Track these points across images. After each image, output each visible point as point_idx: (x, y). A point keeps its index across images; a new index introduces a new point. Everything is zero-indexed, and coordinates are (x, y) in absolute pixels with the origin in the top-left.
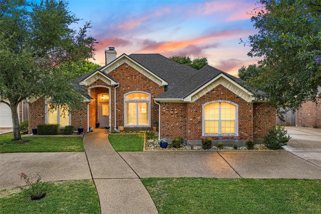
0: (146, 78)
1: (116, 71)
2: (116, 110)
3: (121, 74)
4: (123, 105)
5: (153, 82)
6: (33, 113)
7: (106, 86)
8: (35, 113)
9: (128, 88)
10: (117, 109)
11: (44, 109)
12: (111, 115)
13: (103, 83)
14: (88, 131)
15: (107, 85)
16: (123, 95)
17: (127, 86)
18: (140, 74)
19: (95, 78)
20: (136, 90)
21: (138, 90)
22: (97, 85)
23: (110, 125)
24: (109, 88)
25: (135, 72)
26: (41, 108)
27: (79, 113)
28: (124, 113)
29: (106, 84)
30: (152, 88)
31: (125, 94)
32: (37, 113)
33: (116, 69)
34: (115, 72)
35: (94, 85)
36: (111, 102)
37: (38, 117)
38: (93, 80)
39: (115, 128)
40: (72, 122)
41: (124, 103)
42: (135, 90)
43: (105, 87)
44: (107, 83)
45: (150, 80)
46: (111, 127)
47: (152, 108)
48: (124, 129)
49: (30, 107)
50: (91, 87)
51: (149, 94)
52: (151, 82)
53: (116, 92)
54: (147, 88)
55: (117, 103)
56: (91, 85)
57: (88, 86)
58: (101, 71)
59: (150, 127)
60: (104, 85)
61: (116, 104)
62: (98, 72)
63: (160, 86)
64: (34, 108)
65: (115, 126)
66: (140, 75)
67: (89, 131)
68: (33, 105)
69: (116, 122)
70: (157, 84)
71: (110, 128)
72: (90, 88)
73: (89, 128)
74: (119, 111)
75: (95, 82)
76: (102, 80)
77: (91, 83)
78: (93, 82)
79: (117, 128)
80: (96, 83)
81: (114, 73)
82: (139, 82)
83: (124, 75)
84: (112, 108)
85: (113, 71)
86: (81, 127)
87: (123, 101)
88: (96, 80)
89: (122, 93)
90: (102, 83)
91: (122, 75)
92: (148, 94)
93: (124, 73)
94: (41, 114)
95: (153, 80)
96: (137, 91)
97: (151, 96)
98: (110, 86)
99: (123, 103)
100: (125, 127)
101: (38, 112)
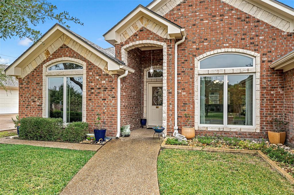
0: (249, 17)
1: (180, 10)
2: (178, 93)
3: (190, 15)
4: (193, 82)
5: (267, 24)
6: (25, 98)
7: (158, 40)
8: (28, 98)
9: (205, 44)
10: (180, 91)
11: (41, 90)
12: (168, 102)
13: (151, 34)
14: (118, 135)
15: (160, 39)
16: (194, 60)
17: (203, 40)
18: (232, 10)
19: (136, 27)
20: (224, 47)
21: (228, 47)
22: (140, 40)
23: (165, 124)
24: (162, 44)
25: (220, 7)
26: (37, 88)
27: (101, 97)
28: (195, 98)
29: (157, 36)
30: (263, 41)
31: (198, 58)
32: (30, 98)
33: (179, 5)
34: (175, 12)
35: (133, 41)
36: (166, 74)
37: (33, 105)
38: (131, 31)
39: (177, 131)
40: (87, 115)
41: (196, 76)
42: (220, 48)
43: (155, 42)
44: (160, 33)
45: (258, 21)
46: (166, 128)
47: (262, 88)
48: (196, 135)
49: (21, 86)
50: (127, 46)
51: (256, 54)
52: (262, 26)
53: (178, 54)
54: (252, 41)
55: (180, 78)
56: (127, 42)
57: (122, 45)
58: (150, 8)
59: (258, 131)
60: (153, 39)
61: (178, 80)
62: (140, 9)
63: (285, 34)
64: (25, 88)
65: (176, 127)
66: (233, 12)
67: (121, 136)
68: (25, 82)
69: (178, 117)
70: (277, 29)
71: (165, 132)
72: (125, 47)
73: (122, 129)
74: (185, 93)
75: (135, 35)
76: (148, 28)
77: (128, 37)
78: (132, 34)
79: (180, 130)
80: (137, 35)
81: (174, 14)
82: (230, 28)
83: (196, 16)
84: (168, 86)
85: (173, 10)
86: (100, 127)
87: (193, 74)
88: (138, 29)
89: (191, 56)
90: (149, 34)
91: (192, 16)
92: (253, 53)
93: (196, 12)
94: (36, 99)
95: (266, 21)
96: (226, 50)
97: (261, 58)
98: (165, 40)
99: (193, 78)
100: (196, 128)
101: (33, 96)
